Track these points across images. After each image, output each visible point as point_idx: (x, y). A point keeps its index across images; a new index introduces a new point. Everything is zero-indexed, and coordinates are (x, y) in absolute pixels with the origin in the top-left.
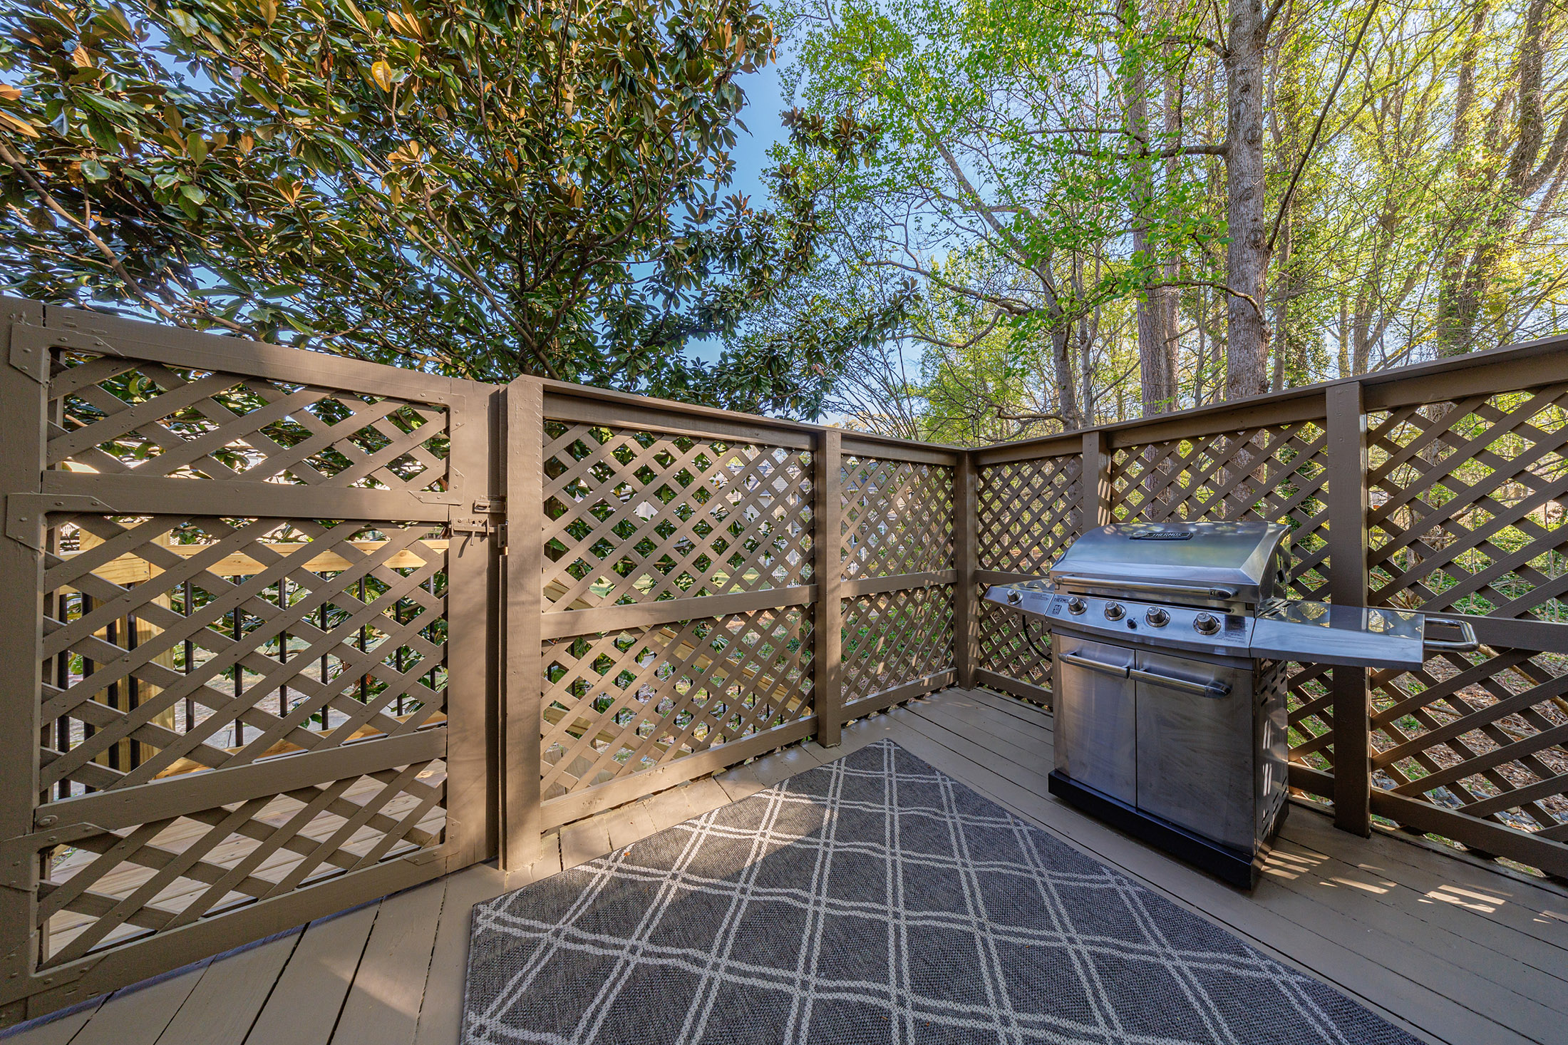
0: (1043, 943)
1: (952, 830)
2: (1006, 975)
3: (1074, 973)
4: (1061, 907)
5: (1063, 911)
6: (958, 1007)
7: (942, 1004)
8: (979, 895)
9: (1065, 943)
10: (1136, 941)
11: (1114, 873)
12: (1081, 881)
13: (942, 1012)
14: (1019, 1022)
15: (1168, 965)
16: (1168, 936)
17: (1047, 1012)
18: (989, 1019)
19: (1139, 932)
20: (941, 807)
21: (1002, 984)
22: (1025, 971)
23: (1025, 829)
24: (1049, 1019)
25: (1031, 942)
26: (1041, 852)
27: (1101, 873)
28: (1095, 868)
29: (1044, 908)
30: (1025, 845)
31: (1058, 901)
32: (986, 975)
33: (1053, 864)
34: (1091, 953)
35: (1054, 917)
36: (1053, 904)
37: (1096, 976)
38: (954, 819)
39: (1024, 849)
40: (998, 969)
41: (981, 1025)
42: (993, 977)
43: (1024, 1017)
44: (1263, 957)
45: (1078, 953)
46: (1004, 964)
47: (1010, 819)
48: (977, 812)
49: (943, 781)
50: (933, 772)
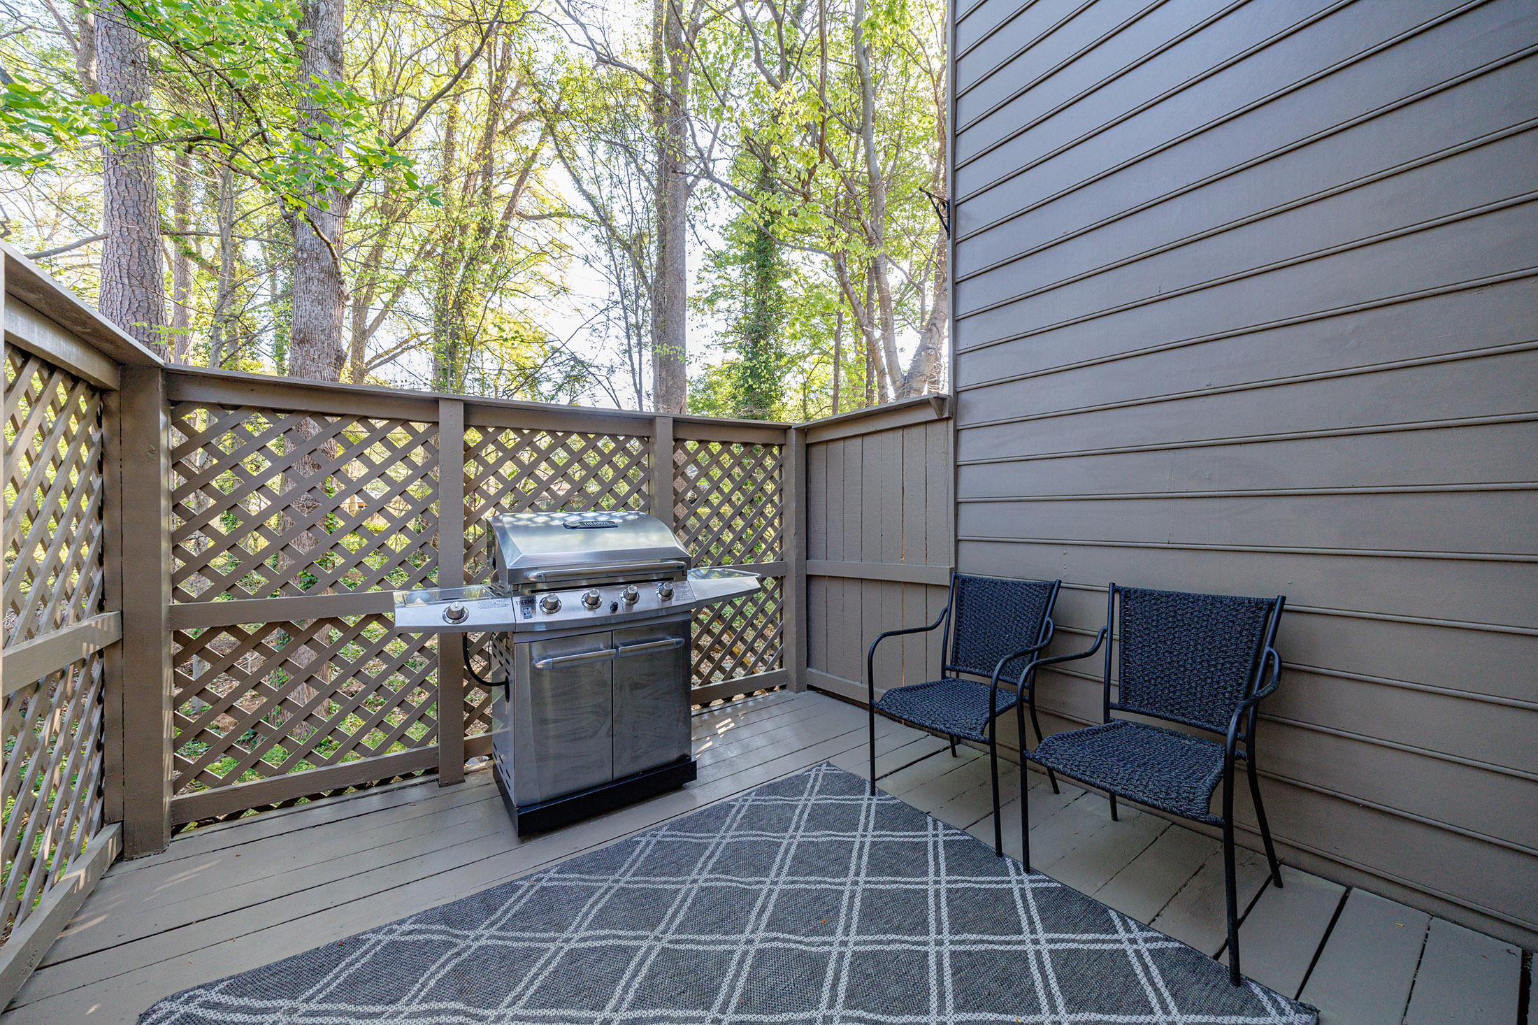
0: (689, 901)
1: (501, 943)
2: (711, 932)
3: (723, 888)
4: (658, 879)
5: (663, 879)
6: (730, 975)
7: (725, 988)
8: (621, 933)
9: (696, 886)
10: (707, 848)
11: (644, 835)
12: (640, 856)
13: (732, 988)
14: (753, 932)
15: (729, 840)
16: (708, 831)
17: (749, 912)
18: (745, 953)
19: (700, 844)
20: (452, 945)
21: (718, 937)
22: (711, 919)
23: (551, 874)
24: (754, 913)
25: (685, 908)
26: (590, 873)
27: (638, 843)
28: (631, 844)
29: (656, 891)
30: (574, 880)
31: (653, 879)
32: (706, 948)
33: (611, 869)
34: (711, 872)
35: (667, 887)
36: (654, 883)
37: (728, 877)
38: (483, 936)
39: (579, 883)
40: (703, 938)
41: (749, 960)
42: (709, 943)
43: (749, 928)
44: (736, 800)
45: (706, 881)
46: (700, 932)
47: (526, 884)
48: (490, 910)
49: (391, 932)
50: (356, 942)
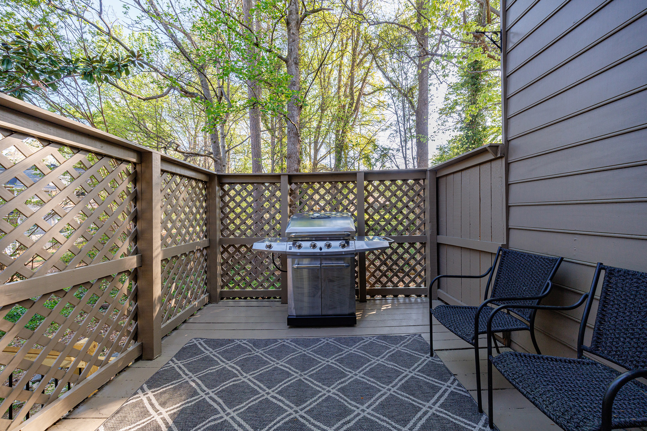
0: (321, 367)
1: (262, 356)
2: (319, 382)
3: (335, 368)
4: (318, 356)
5: (319, 356)
6: (313, 399)
7: (309, 402)
8: (292, 368)
9: (327, 363)
10: (342, 351)
11: (324, 338)
12: (318, 346)
13: (311, 404)
14: (332, 389)
15: (352, 351)
16: (347, 346)
17: (337, 381)
18: (324, 395)
19: (341, 349)
20: (250, 351)
21: (320, 384)
22: (323, 377)
23: (288, 341)
24: (338, 382)
25: (318, 369)
26: (299, 345)
27: (321, 340)
28: (318, 340)
29: (314, 359)
30: (293, 345)
31: (315, 355)
32: (313, 386)
33: (306, 346)
34: (335, 361)
35: (318, 359)
36: (315, 356)
37: (340, 365)
38: (259, 352)
39: (294, 347)
40: (315, 382)
41: (324, 398)
42: (316, 385)
43: (332, 387)
44: (367, 337)
45: (332, 363)
46: (316, 380)
47: (280, 341)
48: (266, 345)
49: (241, 341)
50: (233, 341)
